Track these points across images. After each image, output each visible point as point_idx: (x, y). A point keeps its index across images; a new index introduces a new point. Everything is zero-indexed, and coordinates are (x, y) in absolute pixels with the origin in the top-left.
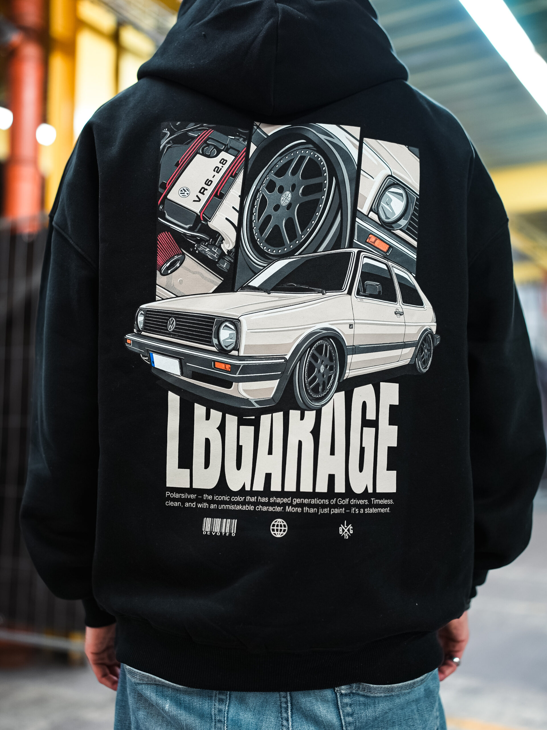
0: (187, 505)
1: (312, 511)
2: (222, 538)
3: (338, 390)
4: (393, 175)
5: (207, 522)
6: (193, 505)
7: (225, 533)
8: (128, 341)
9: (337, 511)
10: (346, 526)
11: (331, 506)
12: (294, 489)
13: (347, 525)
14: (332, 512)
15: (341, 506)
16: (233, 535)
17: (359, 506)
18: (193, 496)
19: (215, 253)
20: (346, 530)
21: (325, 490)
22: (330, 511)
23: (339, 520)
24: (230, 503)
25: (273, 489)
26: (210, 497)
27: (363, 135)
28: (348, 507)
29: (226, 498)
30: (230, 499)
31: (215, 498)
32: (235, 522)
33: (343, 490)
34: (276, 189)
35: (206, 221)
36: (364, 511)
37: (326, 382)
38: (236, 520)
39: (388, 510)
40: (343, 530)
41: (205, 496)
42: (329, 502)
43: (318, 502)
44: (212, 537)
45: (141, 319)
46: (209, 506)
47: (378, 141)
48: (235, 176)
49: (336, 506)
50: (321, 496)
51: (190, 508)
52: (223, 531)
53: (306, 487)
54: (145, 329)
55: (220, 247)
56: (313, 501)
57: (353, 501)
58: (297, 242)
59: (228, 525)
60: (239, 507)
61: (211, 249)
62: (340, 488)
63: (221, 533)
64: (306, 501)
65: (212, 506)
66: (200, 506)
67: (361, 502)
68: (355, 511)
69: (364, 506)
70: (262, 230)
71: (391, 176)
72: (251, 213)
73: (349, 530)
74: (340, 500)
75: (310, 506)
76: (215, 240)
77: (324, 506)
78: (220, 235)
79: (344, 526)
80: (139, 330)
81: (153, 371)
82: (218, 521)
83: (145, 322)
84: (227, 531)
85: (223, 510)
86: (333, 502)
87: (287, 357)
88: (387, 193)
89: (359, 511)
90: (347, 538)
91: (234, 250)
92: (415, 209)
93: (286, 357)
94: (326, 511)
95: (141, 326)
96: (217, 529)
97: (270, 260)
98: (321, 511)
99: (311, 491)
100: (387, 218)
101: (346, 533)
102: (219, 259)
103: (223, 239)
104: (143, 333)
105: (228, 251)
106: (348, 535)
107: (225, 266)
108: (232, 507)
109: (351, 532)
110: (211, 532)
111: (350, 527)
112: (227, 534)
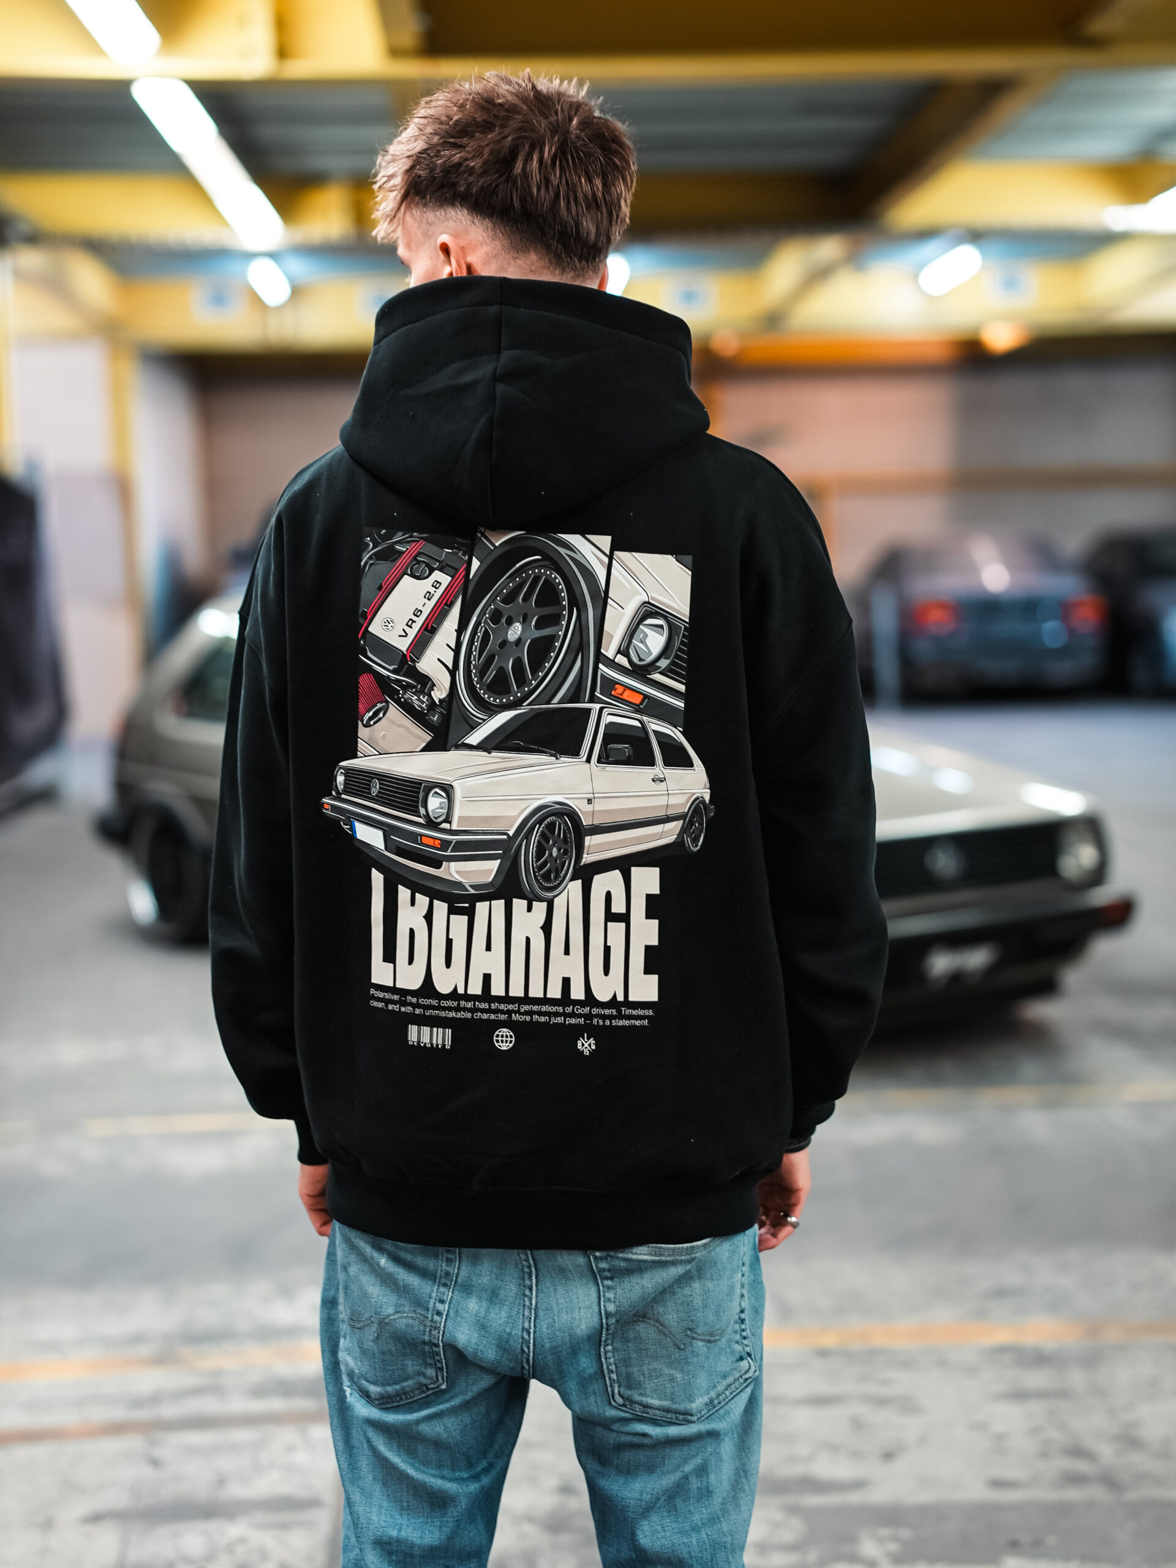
0: (390, 1007)
1: (543, 1019)
2: (433, 1052)
3: (573, 879)
4: (651, 601)
5: (413, 1030)
6: (396, 1008)
7: (437, 1045)
8: (326, 806)
9: (573, 1021)
10: (586, 1040)
11: (565, 1015)
12: (521, 994)
13: (588, 1039)
14: (567, 1022)
15: (580, 1016)
16: (448, 1047)
17: (604, 1017)
18: (396, 997)
19: (423, 702)
20: (586, 1045)
21: (559, 996)
22: (565, 1020)
23: (577, 1032)
24: (439, 1008)
25: (494, 992)
26: (414, 1000)
27: (613, 548)
28: (589, 1017)
29: (434, 1002)
30: (439, 1003)
31: (420, 1001)
32: (449, 1032)
33: (582, 997)
34: (503, 620)
35: (414, 661)
36: (611, 1023)
37: (560, 869)
38: (450, 1030)
39: (646, 1022)
40: (583, 1045)
41: (409, 998)
42: (564, 1009)
43: (550, 1009)
44: (419, 1049)
45: (340, 779)
46: (414, 1011)
47: (634, 553)
48: (450, 605)
49: (573, 1015)
50: (553, 1002)
51: (393, 1011)
52: (434, 1042)
53: (536, 992)
54: (345, 792)
55: (430, 696)
56: (544, 1008)
57: (595, 1011)
58: (526, 689)
59: (440, 1036)
60: (452, 1014)
61: (419, 697)
62: (577, 993)
63: (432, 1044)
64: (535, 1008)
65: (417, 1011)
66: (403, 1009)
67: (607, 1012)
68: (598, 1022)
69: (611, 1017)
70: (482, 673)
71: (649, 603)
72: (469, 652)
73: (590, 1045)
74: (578, 1008)
75: (540, 1013)
76: (424, 686)
77: (557, 1014)
78: (430, 679)
79: (584, 1039)
80: (338, 793)
81: (356, 843)
82: (426, 1030)
83: (346, 784)
84: (440, 1042)
85: (431, 1016)
86: (569, 1010)
87: (511, 833)
88: (641, 627)
89: (604, 1022)
90: (588, 1054)
91: (447, 700)
92: (682, 643)
93: (509, 832)
94: (560, 1020)
95: (341, 787)
96: (426, 1040)
97: (491, 710)
98: (554, 1020)
99: (542, 996)
100: (641, 660)
101: (586, 1048)
102: (428, 710)
103: (434, 685)
104: (343, 796)
105: (440, 700)
106: (589, 1051)
107: (435, 719)
108: (443, 1014)
109: (593, 1047)
110: (419, 1042)
111: (592, 1041)
112: (440, 1046)
